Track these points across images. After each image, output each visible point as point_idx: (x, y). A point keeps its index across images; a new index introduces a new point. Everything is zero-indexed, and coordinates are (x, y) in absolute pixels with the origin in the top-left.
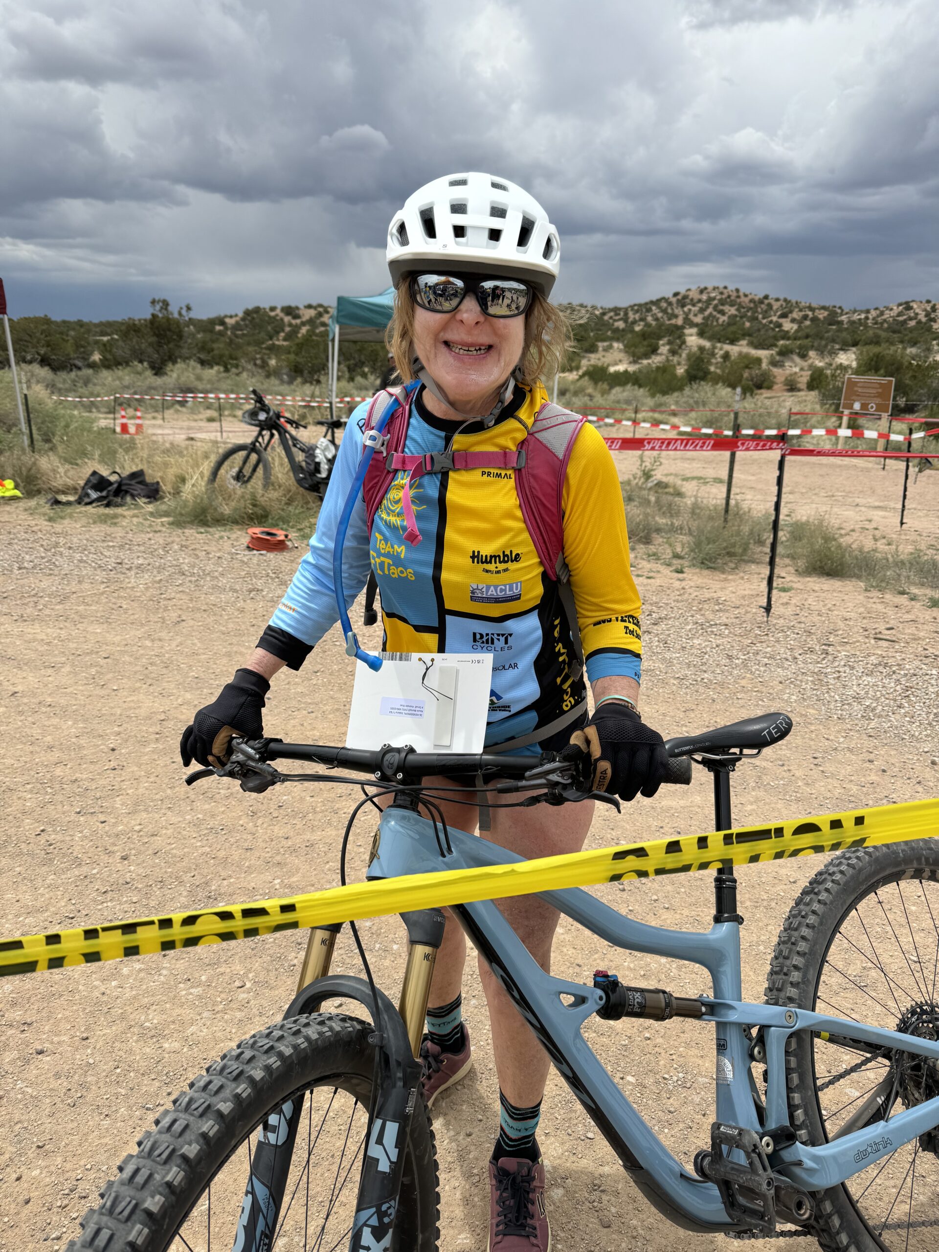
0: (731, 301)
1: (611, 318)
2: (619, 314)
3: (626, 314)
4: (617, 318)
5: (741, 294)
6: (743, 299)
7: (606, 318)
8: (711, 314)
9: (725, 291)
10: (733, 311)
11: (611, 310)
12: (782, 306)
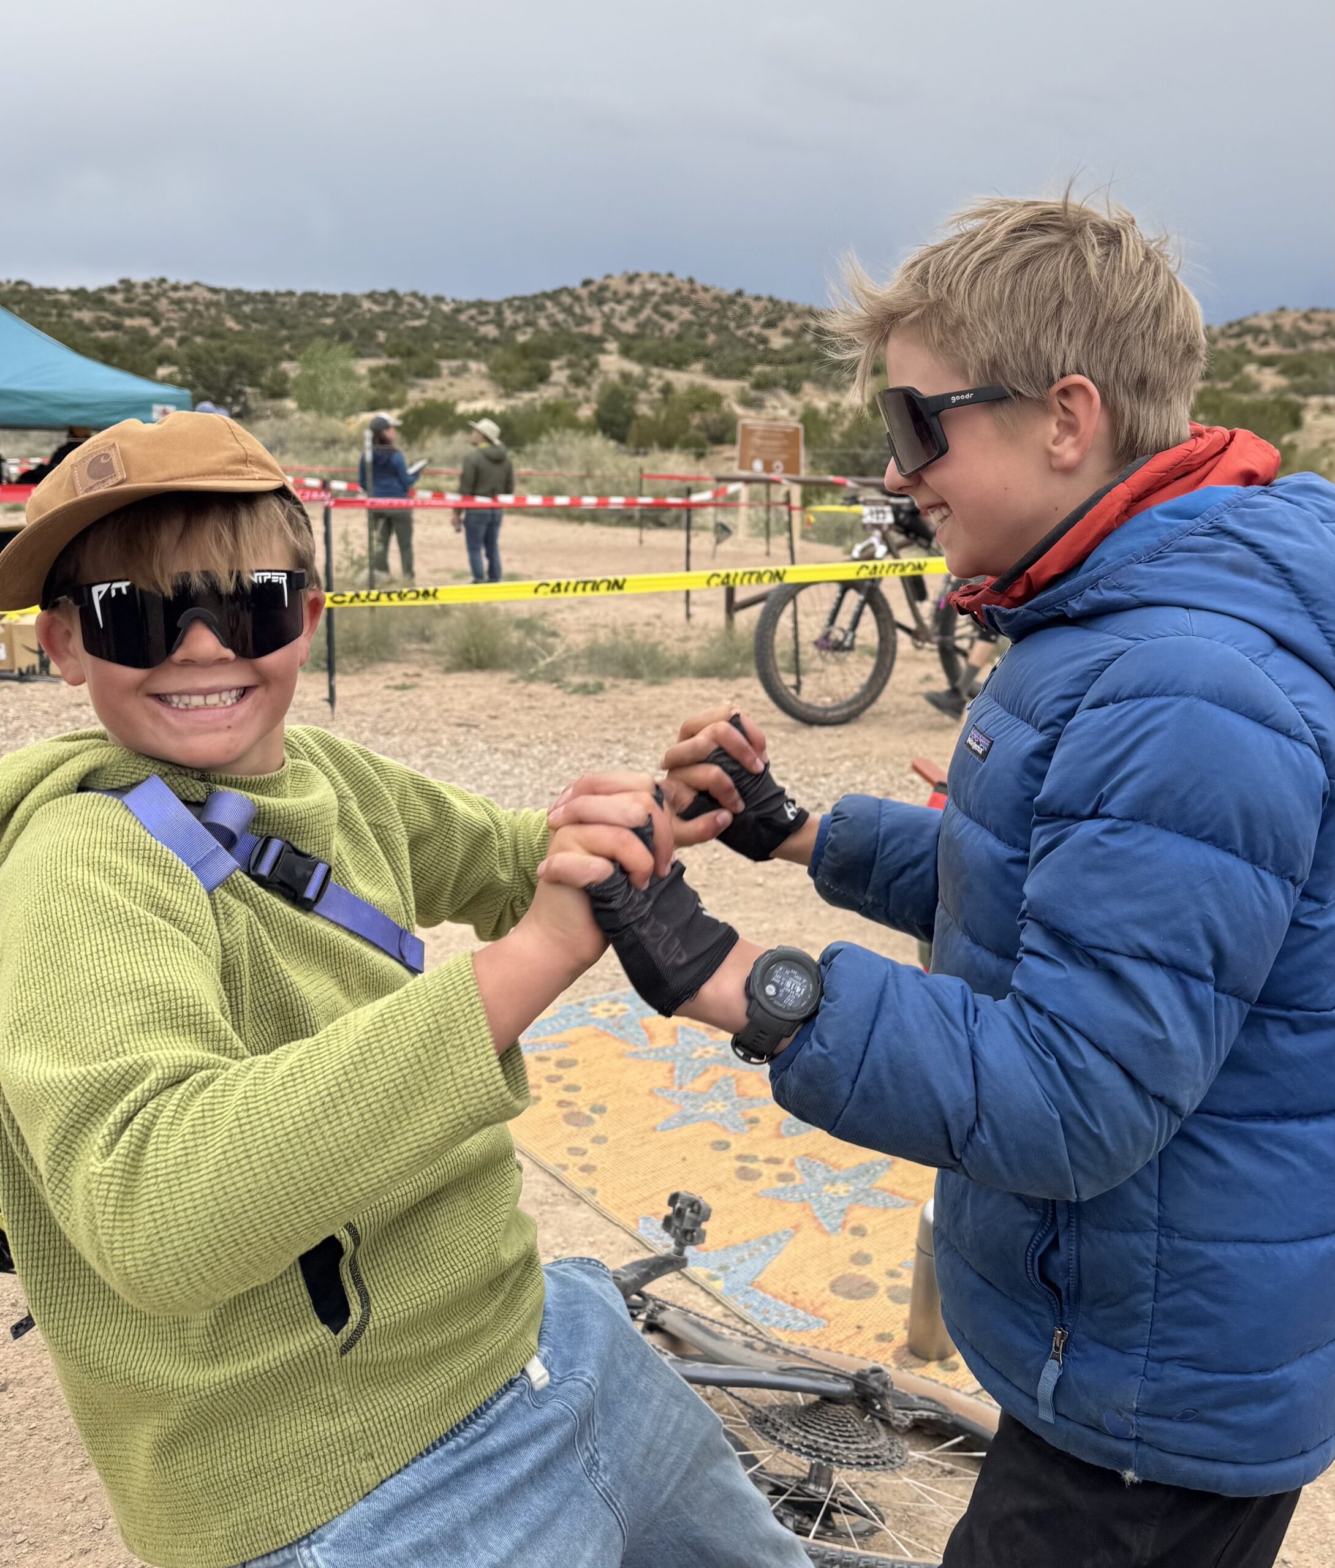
0: (682, 298)
1: (472, 318)
2: (487, 313)
3: (499, 312)
4: (483, 318)
5: (698, 286)
6: (701, 295)
7: (463, 317)
8: (649, 320)
9: (670, 281)
10: (685, 314)
11: (470, 305)
12: (766, 308)
